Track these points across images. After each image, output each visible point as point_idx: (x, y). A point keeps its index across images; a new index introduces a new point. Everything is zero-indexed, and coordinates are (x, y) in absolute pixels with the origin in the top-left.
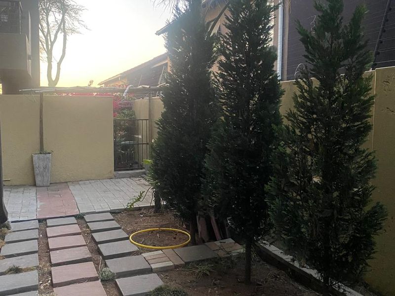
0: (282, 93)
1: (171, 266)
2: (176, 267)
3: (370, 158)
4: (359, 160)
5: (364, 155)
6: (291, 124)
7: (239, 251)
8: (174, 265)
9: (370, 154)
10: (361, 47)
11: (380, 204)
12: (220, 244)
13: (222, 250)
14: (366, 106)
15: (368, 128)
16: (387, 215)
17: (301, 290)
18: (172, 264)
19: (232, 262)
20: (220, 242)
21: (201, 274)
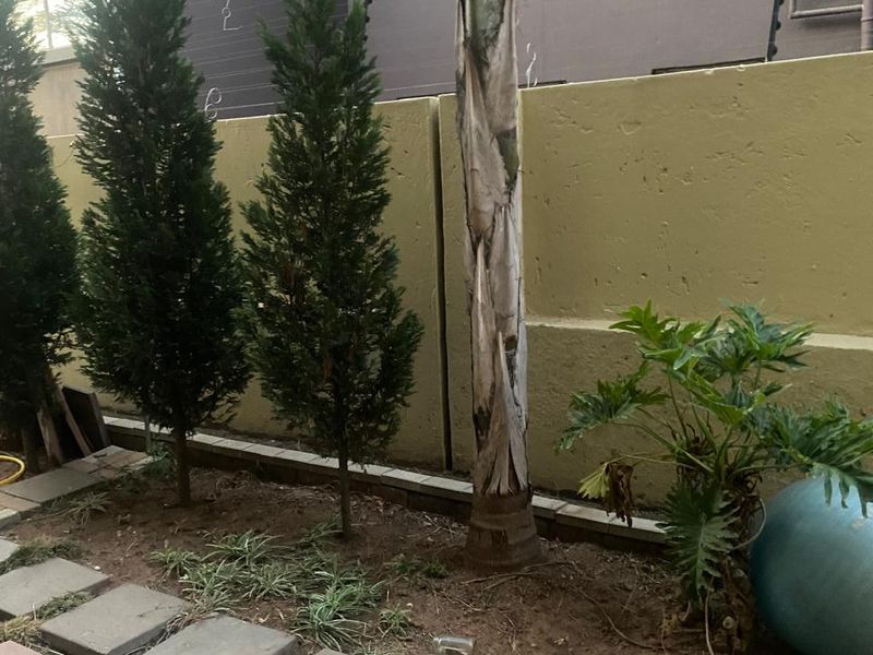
0: (219, 146)
1: (14, 516)
2: (25, 515)
3: (388, 246)
4: (373, 252)
5: (379, 243)
6: (264, 200)
7: (143, 461)
8: (20, 513)
9: (387, 241)
10: (365, 69)
11: (414, 312)
12: (95, 460)
13: (105, 468)
14: (378, 164)
15: (384, 199)
16: (423, 328)
17: (284, 490)
18: (14, 513)
19: (136, 481)
20: (95, 457)
21: (87, 514)
